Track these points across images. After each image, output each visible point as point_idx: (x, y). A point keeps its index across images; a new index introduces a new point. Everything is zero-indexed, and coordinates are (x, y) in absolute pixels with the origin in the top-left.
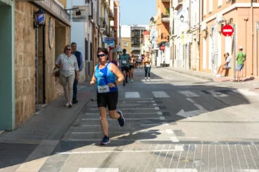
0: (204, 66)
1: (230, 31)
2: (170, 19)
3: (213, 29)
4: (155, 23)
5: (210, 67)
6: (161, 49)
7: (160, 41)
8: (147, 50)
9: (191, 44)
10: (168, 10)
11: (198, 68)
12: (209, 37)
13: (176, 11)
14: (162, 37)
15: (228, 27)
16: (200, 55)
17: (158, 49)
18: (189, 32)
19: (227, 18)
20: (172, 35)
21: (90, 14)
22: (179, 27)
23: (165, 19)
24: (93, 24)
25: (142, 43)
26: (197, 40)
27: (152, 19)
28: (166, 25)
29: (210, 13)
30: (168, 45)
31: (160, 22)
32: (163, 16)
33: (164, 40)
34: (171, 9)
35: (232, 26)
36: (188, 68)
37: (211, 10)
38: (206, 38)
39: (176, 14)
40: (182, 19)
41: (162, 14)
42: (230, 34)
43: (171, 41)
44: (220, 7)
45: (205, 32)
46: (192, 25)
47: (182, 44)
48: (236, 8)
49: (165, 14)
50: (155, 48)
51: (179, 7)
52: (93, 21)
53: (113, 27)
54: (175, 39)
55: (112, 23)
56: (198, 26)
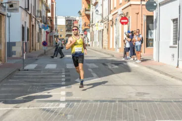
0: (111, 47)
1: (126, 21)
2: (91, 13)
3: (116, 19)
4: (81, 15)
5: (115, 47)
6: (85, 34)
7: (84, 28)
9: (103, 30)
10: (90, 5)
11: (107, 47)
12: (114, 26)
13: (94, 7)
14: (85, 25)
15: (125, 18)
16: (109, 38)
17: (83, 33)
18: (102, 22)
19: (125, 12)
20: (91, 24)
22: (96, 18)
23: (87, 12)
24: (30, 15)
26: (107, 28)
27: (79, 12)
28: (88, 16)
29: (115, 8)
30: (89, 31)
31: (84, 15)
32: (86, 10)
33: (86, 27)
34: (91, 6)
35: (128, 18)
36: (101, 47)
37: (115, 6)
38: (112, 26)
39: (94, 9)
40: (97, 12)
41: (85, 9)
42: (126, 23)
43: (91, 28)
44: (121, 4)
45: (111, 22)
46: (104, 16)
47: (98, 31)
48: (130, 5)
49: (87, 9)
51: (96, 4)
52: (30, 12)
53: (50, 18)
54: (94, 26)
55: (49, 15)
56: (107, 18)
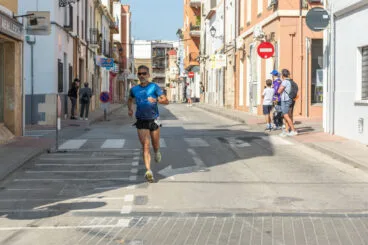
0: (241, 103)
1: (270, 50)
2: (201, 33)
3: (251, 47)
4: (182, 37)
5: (248, 104)
7: (188, 64)
8: (173, 77)
9: (225, 69)
10: (199, 18)
11: (233, 104)
12: (248, 60)
13: (208, 21)
14: (190, 59)
15: (267, 44)
16: (236, 85)
17: (187, 75)
18: (223, 51)
19: (268, 31)
20: (203, 55)
21: (68, 24)
22: (212, 45)
23: (194, 32)
24: (76, 39)
25: (168, 66)
26: (233, 64)
27: (179, 32)
28: (196, 40)
29: (248, 24)
30: (198, 70)
31: (189, 37)
32: (192, 28)
33: (193, 63)
34: (202, 18)
35: (273, 43)
36: (222, 104)
37: (249, 19)
38: (243, 60)
39: (208, 25)
40: (213, 32)
41: (191, 25)
42: (270, 55)
43: (202, 65)
44: (259, 15)
45: (241, 52)
46: (227, 42)
47: (215, 69)
48: (278, 18)
49: (194, 24)
50: (182, 75)
51: (211, 15)
52: (74, 33)
53: (117, 43)
54: (207, 61)
56: (233, 43)
